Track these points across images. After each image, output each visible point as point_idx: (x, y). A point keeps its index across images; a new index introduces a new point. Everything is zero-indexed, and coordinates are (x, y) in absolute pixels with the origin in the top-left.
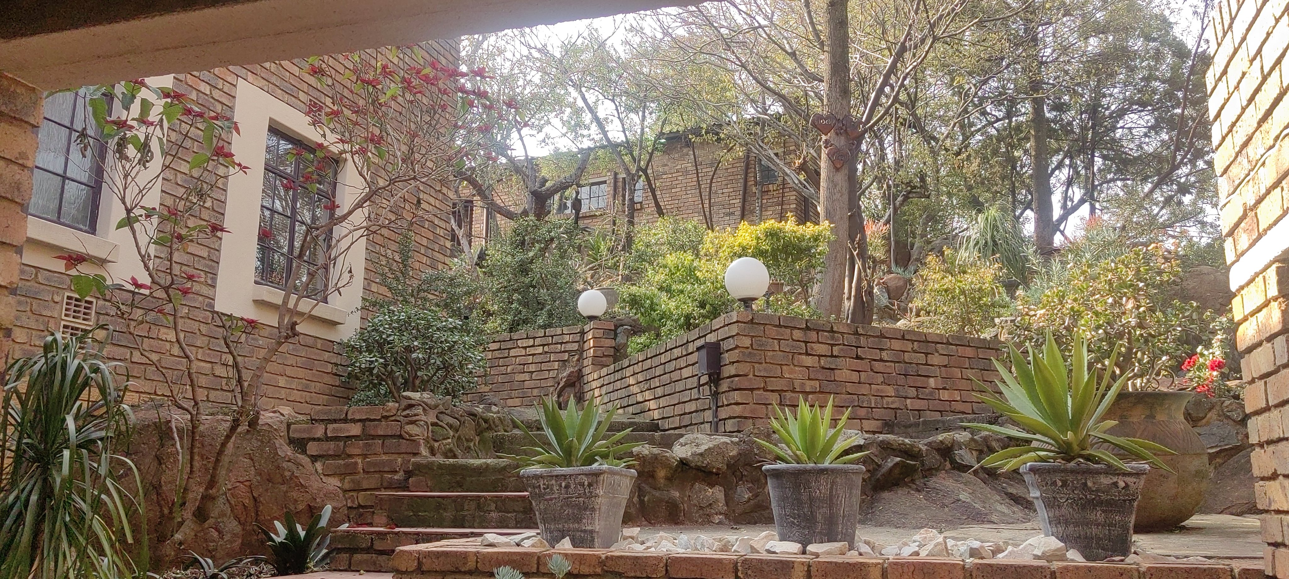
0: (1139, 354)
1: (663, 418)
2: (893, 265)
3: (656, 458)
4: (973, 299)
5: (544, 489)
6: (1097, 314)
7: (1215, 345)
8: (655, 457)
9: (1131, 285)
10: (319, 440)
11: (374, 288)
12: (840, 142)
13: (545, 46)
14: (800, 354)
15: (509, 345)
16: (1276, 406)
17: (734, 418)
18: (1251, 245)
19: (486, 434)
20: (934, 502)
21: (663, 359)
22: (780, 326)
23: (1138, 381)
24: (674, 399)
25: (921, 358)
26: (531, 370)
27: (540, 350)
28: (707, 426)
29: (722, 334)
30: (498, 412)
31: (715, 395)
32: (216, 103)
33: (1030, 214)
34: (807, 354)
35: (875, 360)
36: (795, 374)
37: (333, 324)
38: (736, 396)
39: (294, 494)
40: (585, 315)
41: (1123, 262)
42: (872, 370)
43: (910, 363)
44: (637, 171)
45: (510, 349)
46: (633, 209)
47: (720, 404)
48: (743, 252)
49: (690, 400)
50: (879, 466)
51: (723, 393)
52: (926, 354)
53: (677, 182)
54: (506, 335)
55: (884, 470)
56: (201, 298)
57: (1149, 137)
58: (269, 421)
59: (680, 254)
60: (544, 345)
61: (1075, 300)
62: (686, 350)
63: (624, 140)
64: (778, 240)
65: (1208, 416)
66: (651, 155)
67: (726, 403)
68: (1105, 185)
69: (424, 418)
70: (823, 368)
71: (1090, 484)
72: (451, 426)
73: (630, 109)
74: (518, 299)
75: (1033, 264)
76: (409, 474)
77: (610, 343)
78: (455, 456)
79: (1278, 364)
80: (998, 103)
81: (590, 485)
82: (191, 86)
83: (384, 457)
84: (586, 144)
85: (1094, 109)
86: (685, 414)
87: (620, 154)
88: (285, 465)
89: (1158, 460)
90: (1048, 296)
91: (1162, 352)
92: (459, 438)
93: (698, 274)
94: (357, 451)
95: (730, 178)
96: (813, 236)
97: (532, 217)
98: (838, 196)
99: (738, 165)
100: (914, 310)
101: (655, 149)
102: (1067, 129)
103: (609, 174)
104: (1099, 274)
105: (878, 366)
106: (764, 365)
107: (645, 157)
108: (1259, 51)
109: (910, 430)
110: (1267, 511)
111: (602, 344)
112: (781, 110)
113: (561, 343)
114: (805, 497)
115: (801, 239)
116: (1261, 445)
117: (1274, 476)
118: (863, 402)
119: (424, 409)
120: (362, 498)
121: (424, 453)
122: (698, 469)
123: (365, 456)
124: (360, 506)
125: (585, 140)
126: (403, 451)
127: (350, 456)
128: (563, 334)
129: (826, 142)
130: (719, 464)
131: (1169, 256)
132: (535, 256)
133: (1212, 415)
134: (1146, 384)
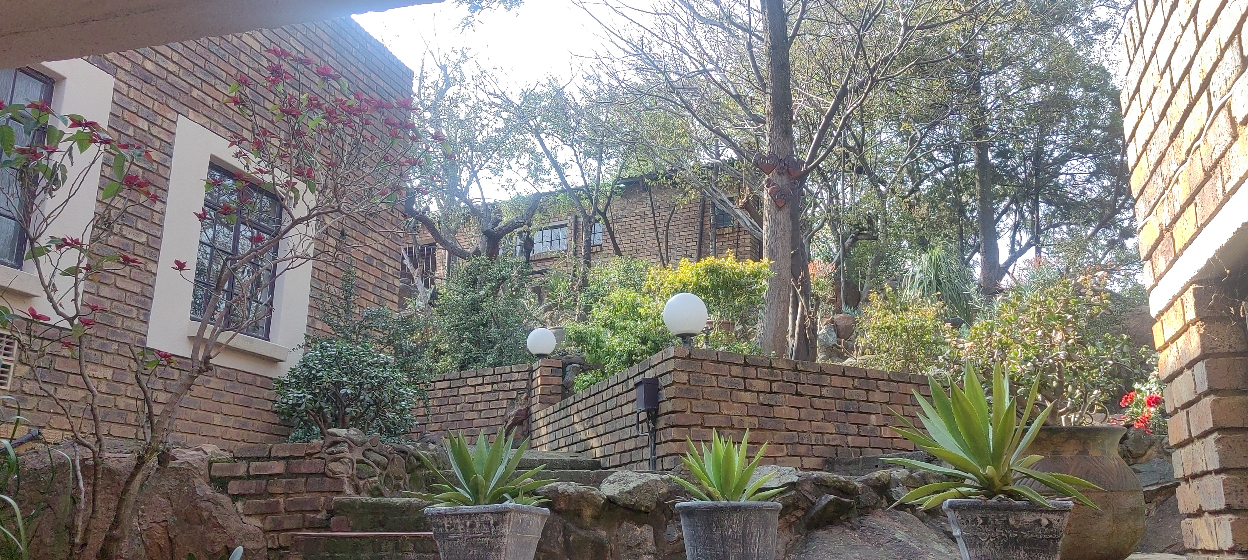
0: (1070, 388)
1: (605, 456)
2: (843, 305)
3: (582, 497)
4: (915, 336)
5: (449, 528)
6: (1026, 346)
7: (1152, 381)
8: (581, 495)
9: (1059, 317)
10: (240, 478)
11: (319, 325)
12: (782, 182)
13: (504, 93)
14: (739, 390)
15: (459, 383)
16: (1199, 437)
17: (671, 455)
18: (1169, 268)
19: (418, 472)
20: (869, 541)
21: (605, 396)
22: (718, 362)
23: (1072, 416)
24: (615, 437)
25: (862, 395)
26: (480, 408)
27: (489, 388)
28: (646, 463)
29: (660, 370)
30: (436, 450)
31: (654, 432)
32: (155, 139)
33: (977, 256)
34: (746, 390)
35: (815, 397)
36: (734, 411)
37: (273, 361)
38: (673, 433)
39: (212, 535)
40: (534, 353)
41: (1052, 295)
42: (812, 406)
43: (851, 400)
44: (594, 213)
45: (459, 387)
46: (590, 252)
47: (658, 441)
48: (684, 288)
49: (630, 438)
50: (813, 504)
51: (661, 429)
52: (867, 391)
53: (635, 225)
54: (456, 374)
55: (817, 509)
56: (132, 334)
57: (1091, 182)
58: (189, 459)
59: (624, 290)
60: (493, 384)
61: (1003, 332)
62: (627, 386)
63: (583, 184)
64: (718, 276)
65: (1149, 452)
66: (609, 198)
67: (663, 440)
68: (1052, 230)
69: (349, 455)
70: (762, 404)
71: (1012, 522)
72: (378, 464)
73: (587, 154)
74: (469, 338)
75: (976, 303)
76: (331, 513)
77: (558, 381)
78: (381, 495)
79: (1199, 392)
80: (945, 150)
81: (496, 524)
82: (128, 122)
83: (307, 496)
84: (547, 188)
85: (1038, 155)
86: (625, 451)
87: (579, 198)
88: (203, 505)
89: (1083, 497)
90: (977, 329)
91: (1094, 385)
92: (387, 476)
93: (641, 310)
94: (279, 490)
95: (689, 221)
96: (752, 273)
97: (484, 256)
98: (780, 234)
99: (694, 209)
100: (861, 348)
101: (613, 193)
102: (1012, 174)
103: (569, 217)
104: (1029, 306)
105: (818, 402)
106: (702, 401)
107: (603, 201)
108: (1168, 64)
109: (850, 467)
110: (1194, 551)
111: (550, 382)
112: (735, 156)
113: (510, 381)
114: (717, 536)
115: (741, 275)
116: (1186, 480)
117: (1199, 513)
118: (803, 439)
119: (350, 446)
120: (282, 539)
121: (348, 491)
122: (627, 507)
123: (287, 495)
124: (281, 547)
125: (545, 184)
126: (327, 489)
127: (273, 495)
128: (512, 372)
129: (769, 181)
130: (648, 502)
131: (1098, 288)
132: (486, 295)
133: (1152, 452)
134: (1079, 419)
